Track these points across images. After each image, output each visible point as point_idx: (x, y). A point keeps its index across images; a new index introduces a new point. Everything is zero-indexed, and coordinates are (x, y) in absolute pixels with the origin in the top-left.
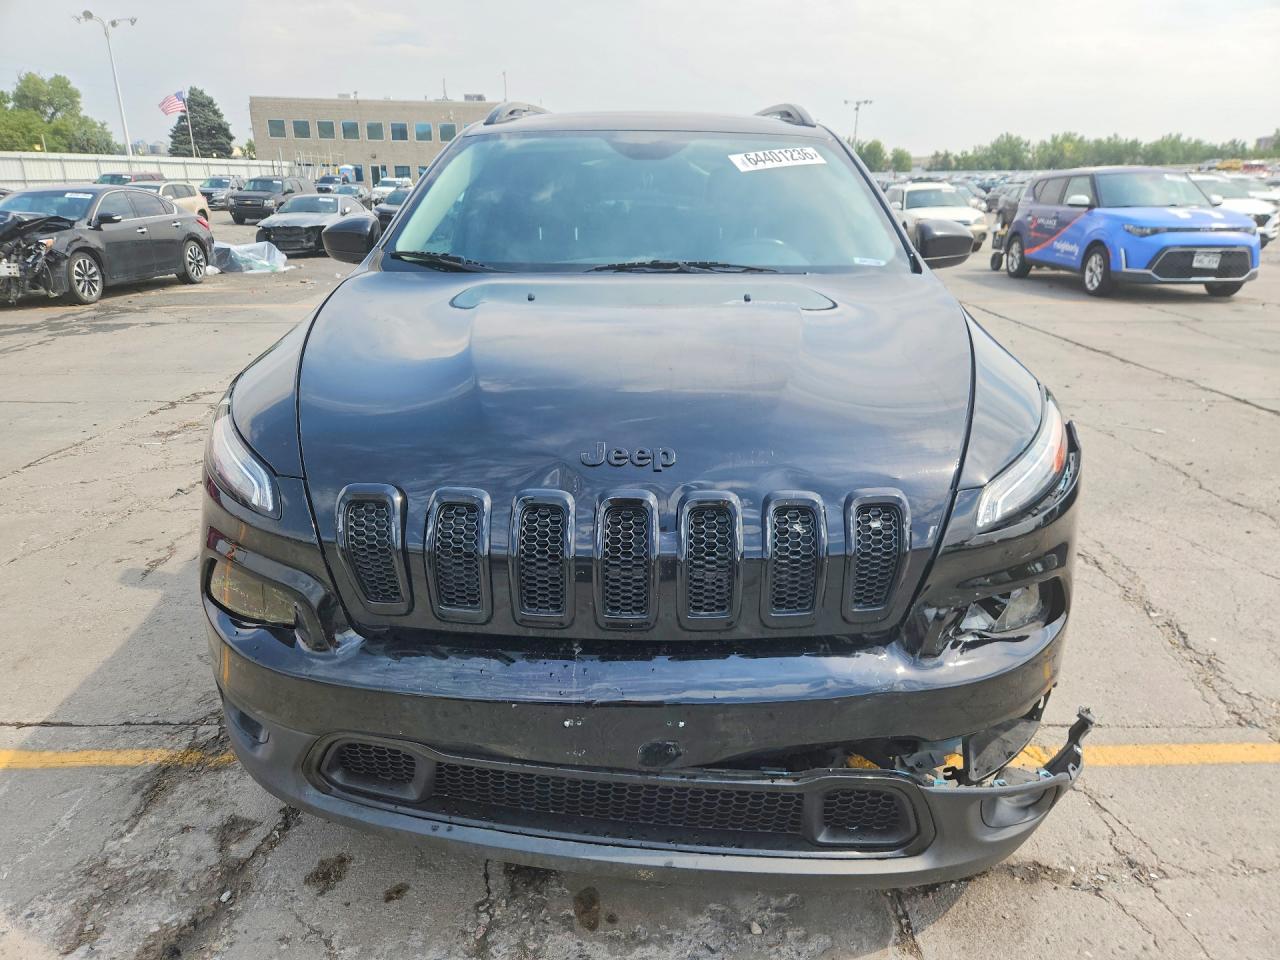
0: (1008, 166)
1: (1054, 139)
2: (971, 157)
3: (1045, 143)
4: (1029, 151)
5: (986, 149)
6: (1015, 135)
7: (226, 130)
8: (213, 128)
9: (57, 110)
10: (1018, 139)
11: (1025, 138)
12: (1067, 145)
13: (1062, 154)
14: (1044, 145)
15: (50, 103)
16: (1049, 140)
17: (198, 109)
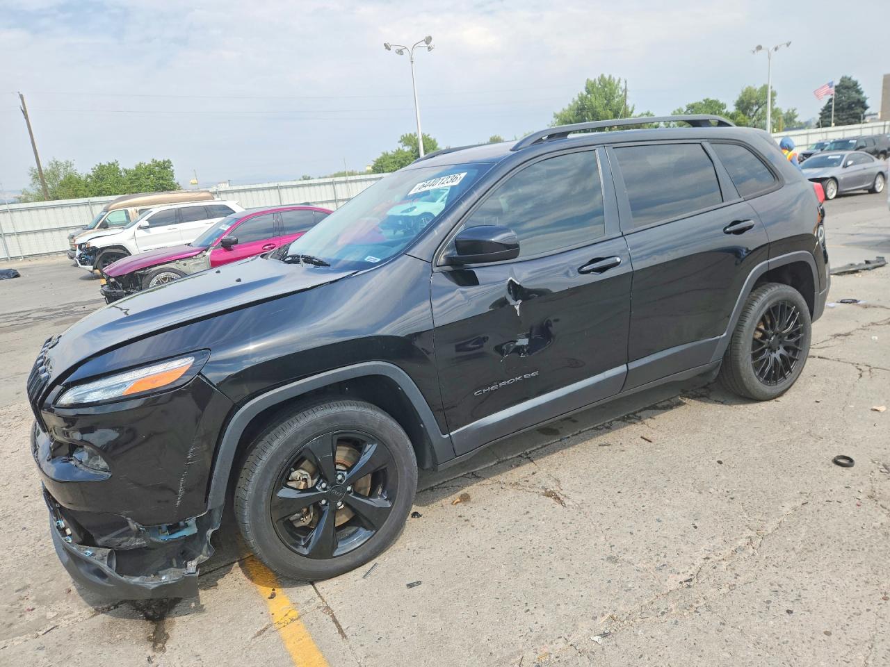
7: (864, 102)
8: (853, 103)
9: (759, 107)
15: (757, 103)
17: (844, 91)
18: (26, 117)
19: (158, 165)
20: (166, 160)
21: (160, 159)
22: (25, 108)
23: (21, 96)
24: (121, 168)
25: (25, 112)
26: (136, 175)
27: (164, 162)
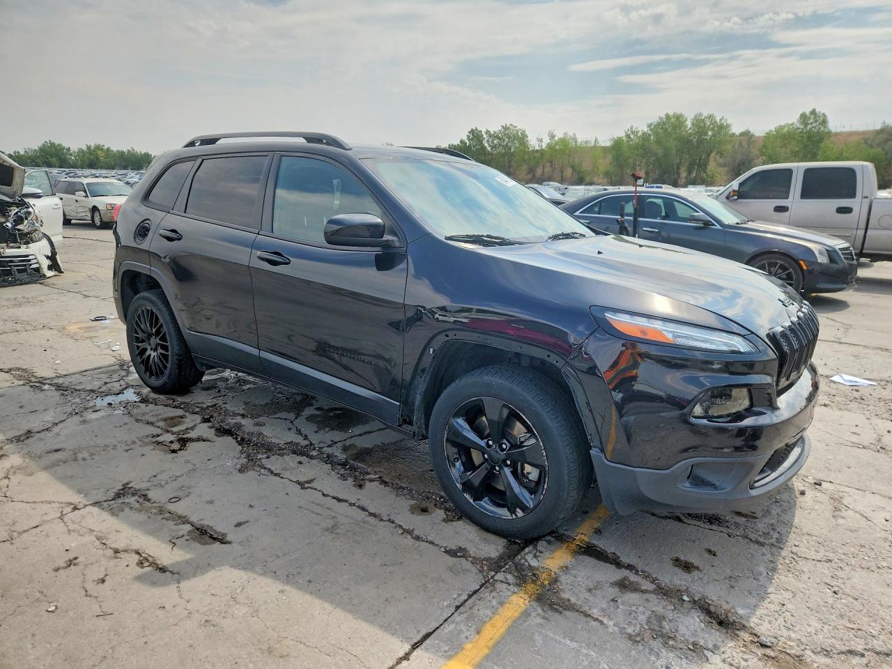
0: (58, 164)
1: (89, 148)
2: (23, 156)
3: (82, 150)
4: (71, 155)
5: (35, 151)
6: (57, 142)
10: (60, 145)
11: (66, 145)
12: (99, 152)
13: (97, 158)
14: (81, 151)
16: (84, 148)
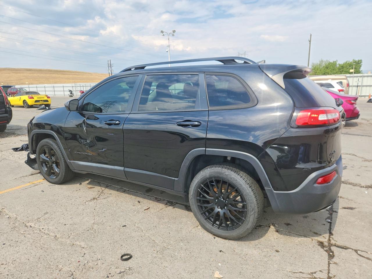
18: (310, 44)
19: (355, 62)
20: (360, 59)
21: (357, 59)
22: (311, 40)
23: (311, 35)
24: (338, 63)
25: (310, 41)
26: (342, 66)
27: (359, 61)
